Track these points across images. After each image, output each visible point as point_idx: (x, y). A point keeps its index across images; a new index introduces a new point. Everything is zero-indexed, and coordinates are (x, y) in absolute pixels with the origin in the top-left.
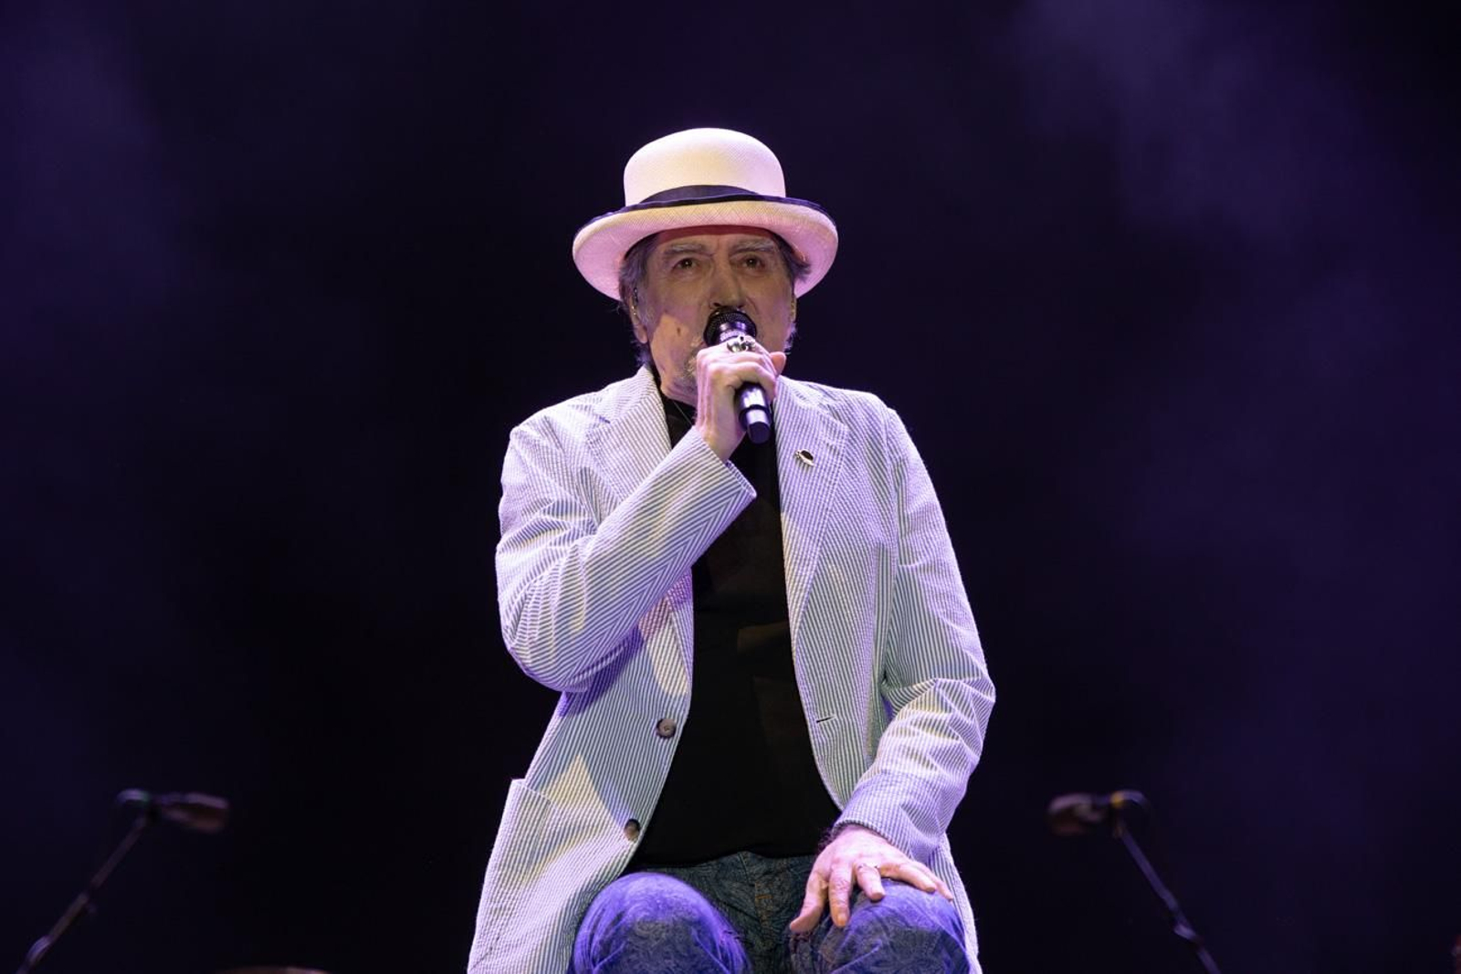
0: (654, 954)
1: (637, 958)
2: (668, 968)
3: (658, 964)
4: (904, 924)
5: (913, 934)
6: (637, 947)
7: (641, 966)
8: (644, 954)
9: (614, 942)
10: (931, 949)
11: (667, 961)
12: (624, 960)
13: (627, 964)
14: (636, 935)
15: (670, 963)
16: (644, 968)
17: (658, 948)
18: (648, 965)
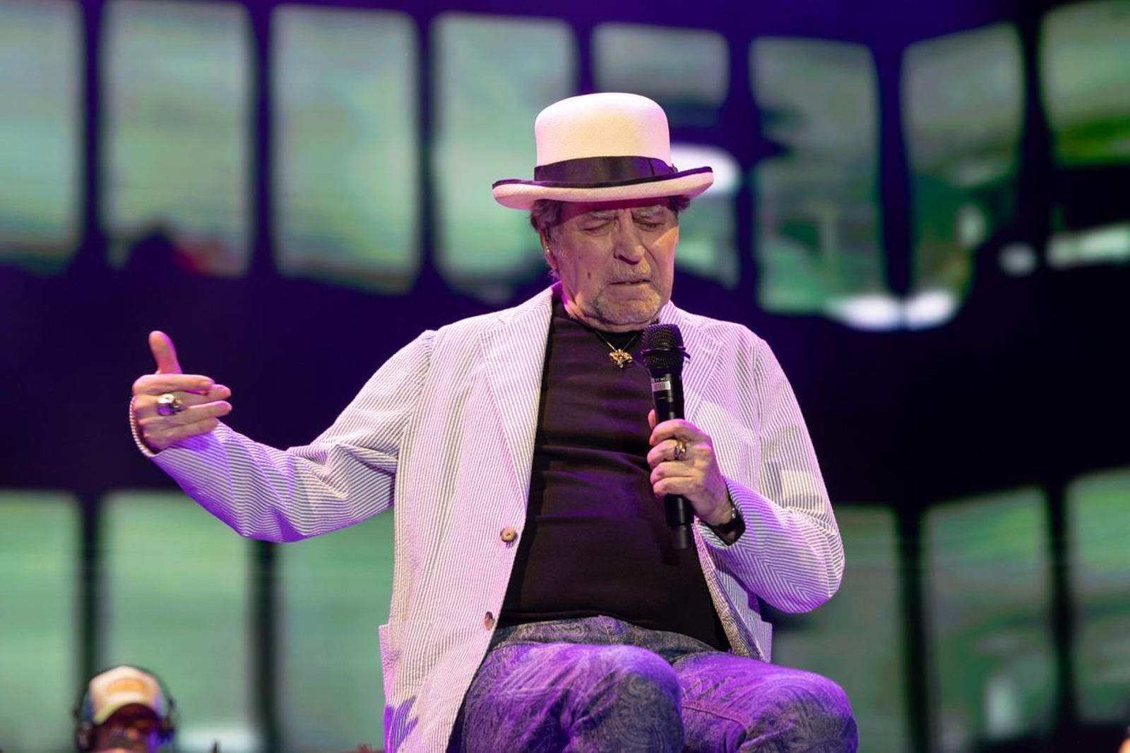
0: (643, 711)
1: (628, 713)
2: (653, 726)
3: (645, 721)
4: (821, 709)
5: (828, 718)
6: (630, 704)
7: (630, 720)
8: (634, 710)
9: (605, 697)
10: (841, 732)
11: (653, 719)
12: (616, 712)
13: (618, 718)
14: (629, 693)
15: (654, 721)
16: (633, 722)
17: (647, 707)
18: (637, 720)
